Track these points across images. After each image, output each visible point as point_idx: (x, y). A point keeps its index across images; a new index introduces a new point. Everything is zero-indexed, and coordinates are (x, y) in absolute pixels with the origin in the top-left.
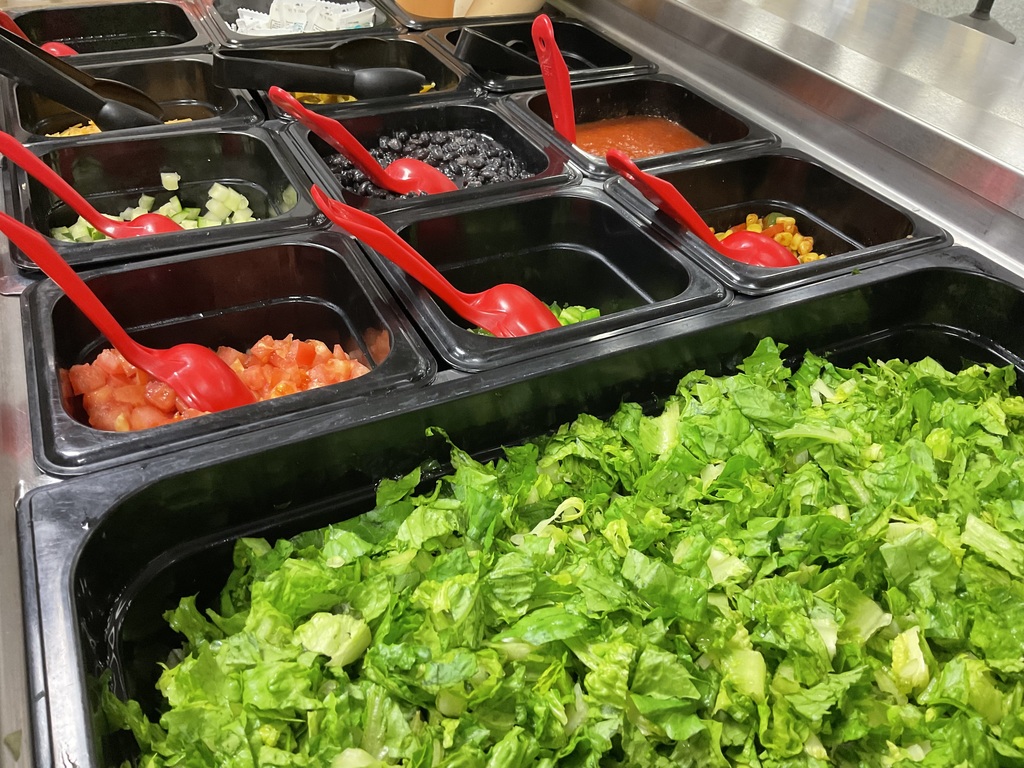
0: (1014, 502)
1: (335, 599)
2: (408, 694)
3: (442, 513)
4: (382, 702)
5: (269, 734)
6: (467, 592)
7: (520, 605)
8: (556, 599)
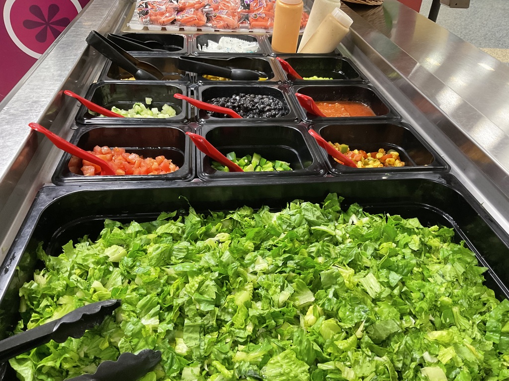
0: (391, 272)
1: (123, 242)
2: (126, 274)
3: (176, 227)
4: (118, 274)
5: (78, 271)
6: (161, 248)
7: (180, 259)
8: (193, 261)
